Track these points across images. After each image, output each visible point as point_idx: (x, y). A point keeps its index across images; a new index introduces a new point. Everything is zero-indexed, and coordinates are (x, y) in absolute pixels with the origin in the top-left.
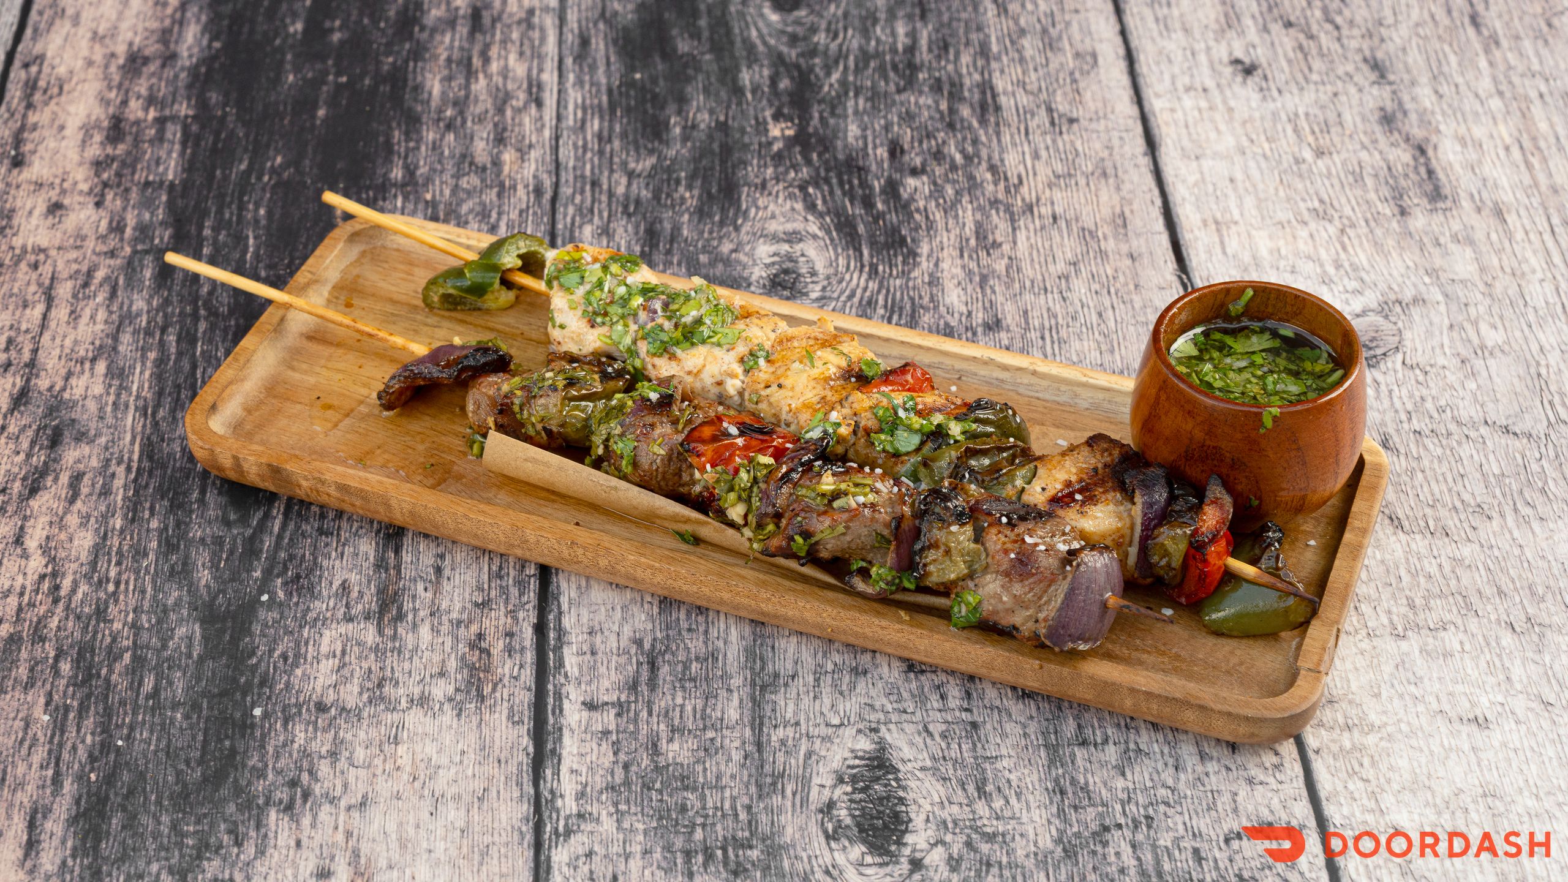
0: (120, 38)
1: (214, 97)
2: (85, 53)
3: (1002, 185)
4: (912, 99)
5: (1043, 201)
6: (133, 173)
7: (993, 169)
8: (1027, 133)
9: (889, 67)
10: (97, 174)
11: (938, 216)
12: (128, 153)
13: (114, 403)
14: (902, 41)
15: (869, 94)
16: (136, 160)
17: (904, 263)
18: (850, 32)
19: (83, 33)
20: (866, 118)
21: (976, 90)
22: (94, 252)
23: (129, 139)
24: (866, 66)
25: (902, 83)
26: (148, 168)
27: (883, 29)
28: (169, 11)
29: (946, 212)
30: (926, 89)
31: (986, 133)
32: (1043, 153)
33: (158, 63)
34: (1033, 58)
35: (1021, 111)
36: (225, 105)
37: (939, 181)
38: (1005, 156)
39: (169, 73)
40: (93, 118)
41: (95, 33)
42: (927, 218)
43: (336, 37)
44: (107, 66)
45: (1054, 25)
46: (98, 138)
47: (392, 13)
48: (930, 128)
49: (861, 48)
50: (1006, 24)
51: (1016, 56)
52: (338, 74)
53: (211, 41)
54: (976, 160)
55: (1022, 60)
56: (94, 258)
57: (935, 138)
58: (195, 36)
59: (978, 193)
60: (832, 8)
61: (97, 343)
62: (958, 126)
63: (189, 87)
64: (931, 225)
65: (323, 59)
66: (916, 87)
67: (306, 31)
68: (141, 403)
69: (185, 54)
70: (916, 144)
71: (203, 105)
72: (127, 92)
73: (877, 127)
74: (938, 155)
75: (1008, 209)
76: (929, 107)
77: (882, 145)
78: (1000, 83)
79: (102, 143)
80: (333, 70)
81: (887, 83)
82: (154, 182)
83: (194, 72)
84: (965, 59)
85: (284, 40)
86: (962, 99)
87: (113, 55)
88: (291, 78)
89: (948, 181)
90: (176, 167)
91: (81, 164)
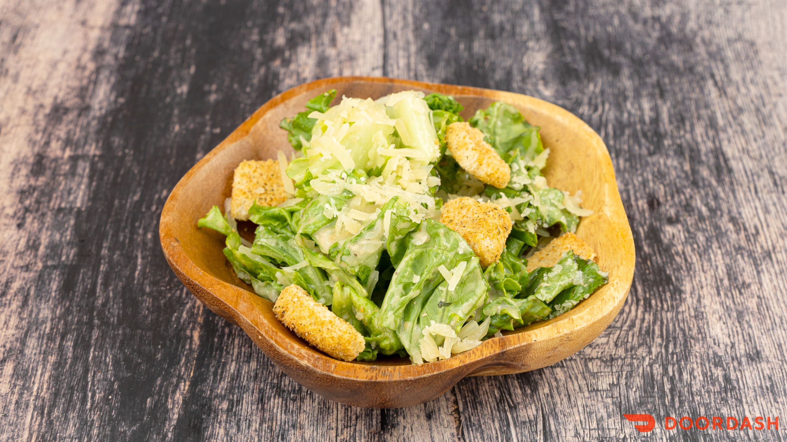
0: (48, 93)
1: (117, 141)
2: (20, 103)
3: (743, 234)
4: (662, 161)
5: (778, 249)
6: (49, 201)
7: (733, 220)
8: (756, 192)
9: (640, 134)
10: (21, 202)
11: (695, 259)
12: (47, 184)
13: (17, 402)
14: (648, 115)
15: (627, 156)
16: (53, 190)
17: (672, 298)
18: (607, 106)
19: (21, 88)
20: (627, 175)
21: (710, 155)
22: (13, 266)
23: (48, 173)
24: (623, 133)
25: (652, 148)
26: (62, 197)
27: (632, 104)
28: (87, 73)
29: (700, 256)
30: (671, 153)
31: (724, 190)
32: (772, 208)
33: (75, 113)
34: (752, 131)
35: (749, 173)
36: (125, 147)
37: (692, 230)
38: (742, 210)
39: (83, 121)
40: (22, 155)
41: (29, 89)
42: (686, 260)
43: (213, 98)
44: (36, 114)
45: (764, 105)
46: (24, 171)
47: (255, 81)
48: (678, 185)
49: (616, 119)
50: (727, 104)
51: (739, 129)
52: (213, 126)
53: (117, 97)
54: (719, 213)
55: (743, 132)
56: (12, 271)
57: (684, 194)
58: (105, 93)
59: (725, 240)
60: (591, 87)
61: (8, 346)
62: (701, 184)
63: (98, 132)
64: (689, 267)
65: (202, 114)
66: (663, 151)
67: (190, 92)
68: (39, 403)
69: (97, 106)
70: (669, 198)
71: (107, 147)
72: (50, 135)
73: (636, 183)
74: (688, 208)
75: (751, 254)
76: (675, 168)
77: (642, 198)
78: (729, 150)
79: (27, 176)
80: (209, 123)
81: (640, 146)
82: (65, 209)
83: (102, 120)
84: (699, 130)
85: (173, 99)
86: (701, 162)
87: (42, 106)
88: (177, 128)
89: (698, 229)
90: (83, 197)
91: (9, 192)
